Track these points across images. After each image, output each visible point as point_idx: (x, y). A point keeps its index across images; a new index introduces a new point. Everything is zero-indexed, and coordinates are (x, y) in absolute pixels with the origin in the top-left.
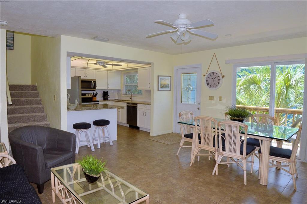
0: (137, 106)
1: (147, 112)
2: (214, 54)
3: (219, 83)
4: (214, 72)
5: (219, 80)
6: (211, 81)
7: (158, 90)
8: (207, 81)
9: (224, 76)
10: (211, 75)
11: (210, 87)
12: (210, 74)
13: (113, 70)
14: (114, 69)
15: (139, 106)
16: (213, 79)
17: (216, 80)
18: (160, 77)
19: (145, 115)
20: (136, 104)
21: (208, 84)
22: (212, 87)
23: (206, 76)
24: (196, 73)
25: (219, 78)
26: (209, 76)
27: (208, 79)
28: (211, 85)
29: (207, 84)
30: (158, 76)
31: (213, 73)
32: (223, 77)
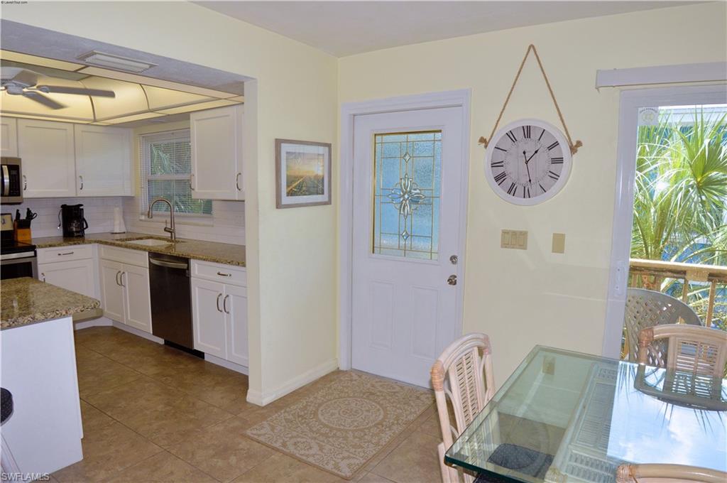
0: (188, 268)
1: (231, 296)
2: (532, 46)
3: (555, 177)
4: (529, 128)
5: (559, 161)
6: (514, 167)
7: (279, 205)
8: (494, 165)
9: (579, 144)
10: (514, 140)
11: (511, 190)
12: (511, 135)
13: (95, 120)
14: (97, 118)
15: (197, 269)
16: (528, 155)
17: (543, 160)
18: (285, 148)
19: (221, 305)
20: (186, 260)
21: (500, 178)
22: (520, 190)
23: (492, 145)
24: (440, 131)
25: (554, 153)
26: (508, 144)
27: (501, 156)
28: (513, 185)
29: (497, 179)
30: (278, 143)
31: (527, 131)
32: (573, 149)
